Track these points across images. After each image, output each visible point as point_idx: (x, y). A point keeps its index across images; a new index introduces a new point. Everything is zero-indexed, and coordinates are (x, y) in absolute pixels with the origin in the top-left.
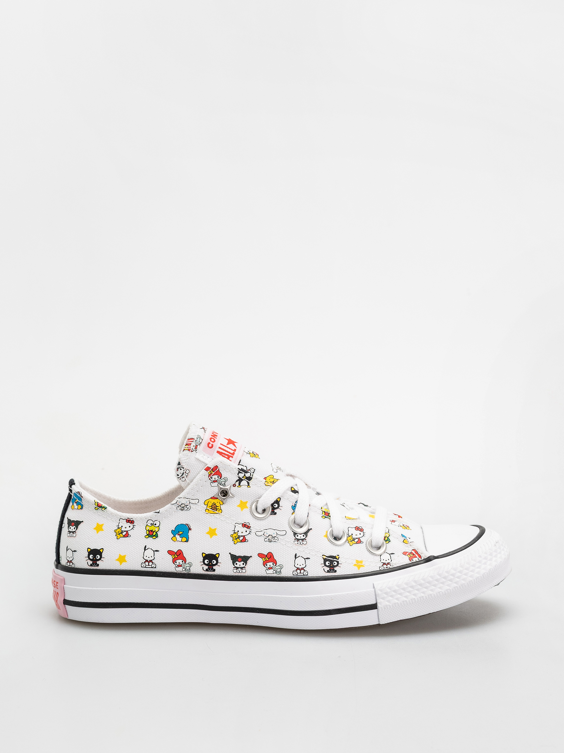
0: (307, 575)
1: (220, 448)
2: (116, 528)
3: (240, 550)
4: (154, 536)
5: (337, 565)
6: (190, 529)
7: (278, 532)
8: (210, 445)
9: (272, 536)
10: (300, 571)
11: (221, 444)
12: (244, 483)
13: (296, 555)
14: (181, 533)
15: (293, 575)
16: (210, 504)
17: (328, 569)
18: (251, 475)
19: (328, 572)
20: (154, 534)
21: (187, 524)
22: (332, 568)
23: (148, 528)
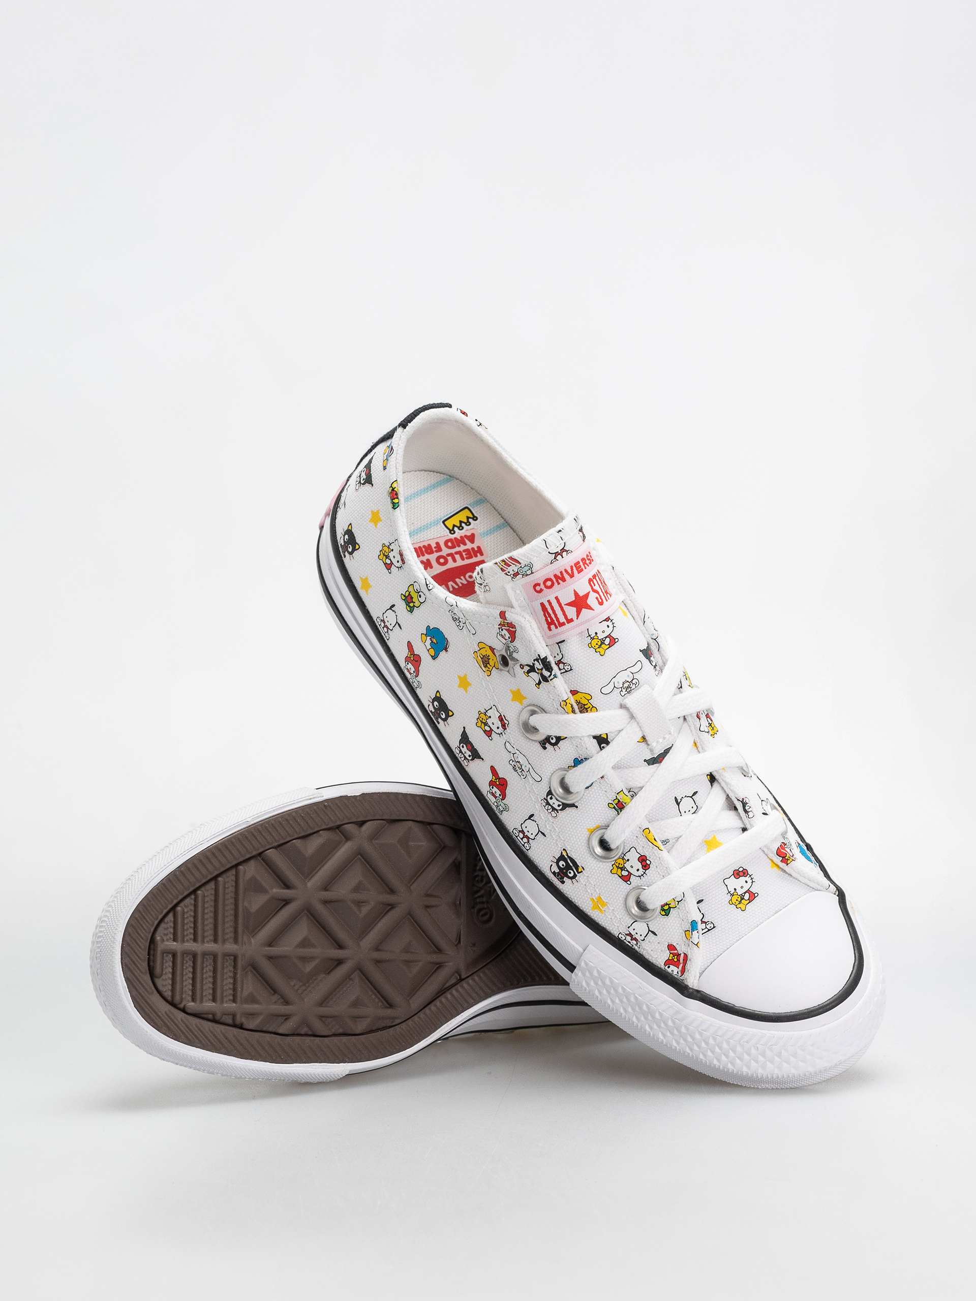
0: (527, 850)
1: (549, 601)
2: (387, 544)
3: (477, 737)
4: (409, 606)
5: (571, 878)
6: (446, 649)
7: (531, 770)
8: (538, 588)
9: (521, 766)
10: (523, 838)
11: (557, 598)
12: (535, 676)
13: (532, 815)
14: (435, 641)
15: (513, 832)
16: (483, 652)
17: (557, 871)
18: (550, 676)
19: (554, 873)
20: (411, 605)
21: (447, 641)
22: (562, 874)
23: (411, 589)
